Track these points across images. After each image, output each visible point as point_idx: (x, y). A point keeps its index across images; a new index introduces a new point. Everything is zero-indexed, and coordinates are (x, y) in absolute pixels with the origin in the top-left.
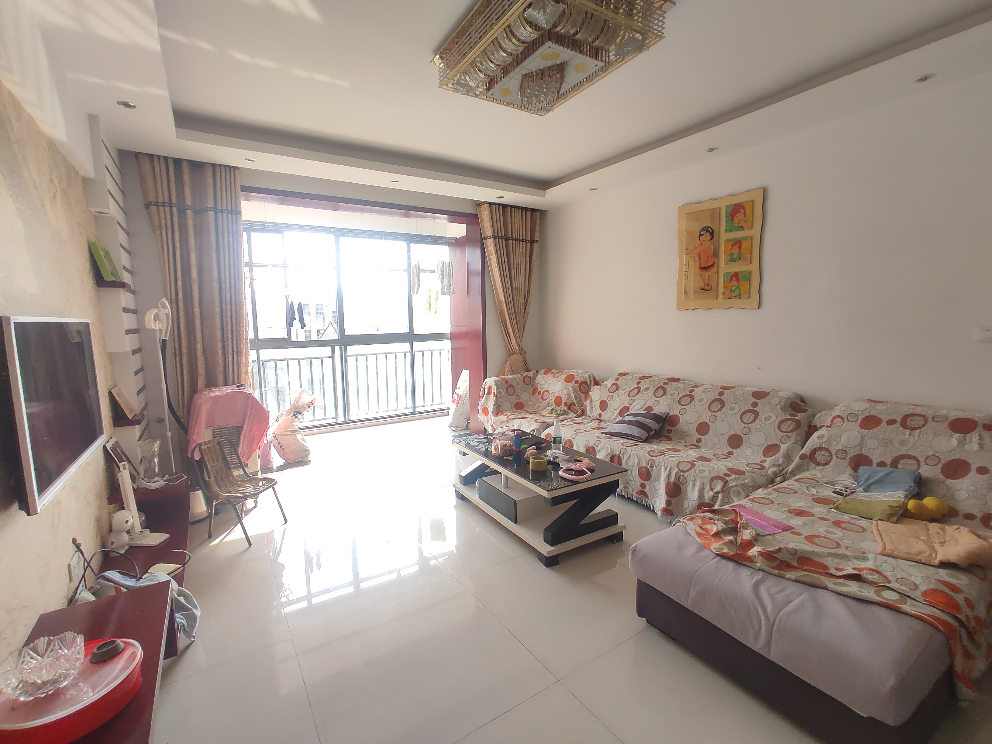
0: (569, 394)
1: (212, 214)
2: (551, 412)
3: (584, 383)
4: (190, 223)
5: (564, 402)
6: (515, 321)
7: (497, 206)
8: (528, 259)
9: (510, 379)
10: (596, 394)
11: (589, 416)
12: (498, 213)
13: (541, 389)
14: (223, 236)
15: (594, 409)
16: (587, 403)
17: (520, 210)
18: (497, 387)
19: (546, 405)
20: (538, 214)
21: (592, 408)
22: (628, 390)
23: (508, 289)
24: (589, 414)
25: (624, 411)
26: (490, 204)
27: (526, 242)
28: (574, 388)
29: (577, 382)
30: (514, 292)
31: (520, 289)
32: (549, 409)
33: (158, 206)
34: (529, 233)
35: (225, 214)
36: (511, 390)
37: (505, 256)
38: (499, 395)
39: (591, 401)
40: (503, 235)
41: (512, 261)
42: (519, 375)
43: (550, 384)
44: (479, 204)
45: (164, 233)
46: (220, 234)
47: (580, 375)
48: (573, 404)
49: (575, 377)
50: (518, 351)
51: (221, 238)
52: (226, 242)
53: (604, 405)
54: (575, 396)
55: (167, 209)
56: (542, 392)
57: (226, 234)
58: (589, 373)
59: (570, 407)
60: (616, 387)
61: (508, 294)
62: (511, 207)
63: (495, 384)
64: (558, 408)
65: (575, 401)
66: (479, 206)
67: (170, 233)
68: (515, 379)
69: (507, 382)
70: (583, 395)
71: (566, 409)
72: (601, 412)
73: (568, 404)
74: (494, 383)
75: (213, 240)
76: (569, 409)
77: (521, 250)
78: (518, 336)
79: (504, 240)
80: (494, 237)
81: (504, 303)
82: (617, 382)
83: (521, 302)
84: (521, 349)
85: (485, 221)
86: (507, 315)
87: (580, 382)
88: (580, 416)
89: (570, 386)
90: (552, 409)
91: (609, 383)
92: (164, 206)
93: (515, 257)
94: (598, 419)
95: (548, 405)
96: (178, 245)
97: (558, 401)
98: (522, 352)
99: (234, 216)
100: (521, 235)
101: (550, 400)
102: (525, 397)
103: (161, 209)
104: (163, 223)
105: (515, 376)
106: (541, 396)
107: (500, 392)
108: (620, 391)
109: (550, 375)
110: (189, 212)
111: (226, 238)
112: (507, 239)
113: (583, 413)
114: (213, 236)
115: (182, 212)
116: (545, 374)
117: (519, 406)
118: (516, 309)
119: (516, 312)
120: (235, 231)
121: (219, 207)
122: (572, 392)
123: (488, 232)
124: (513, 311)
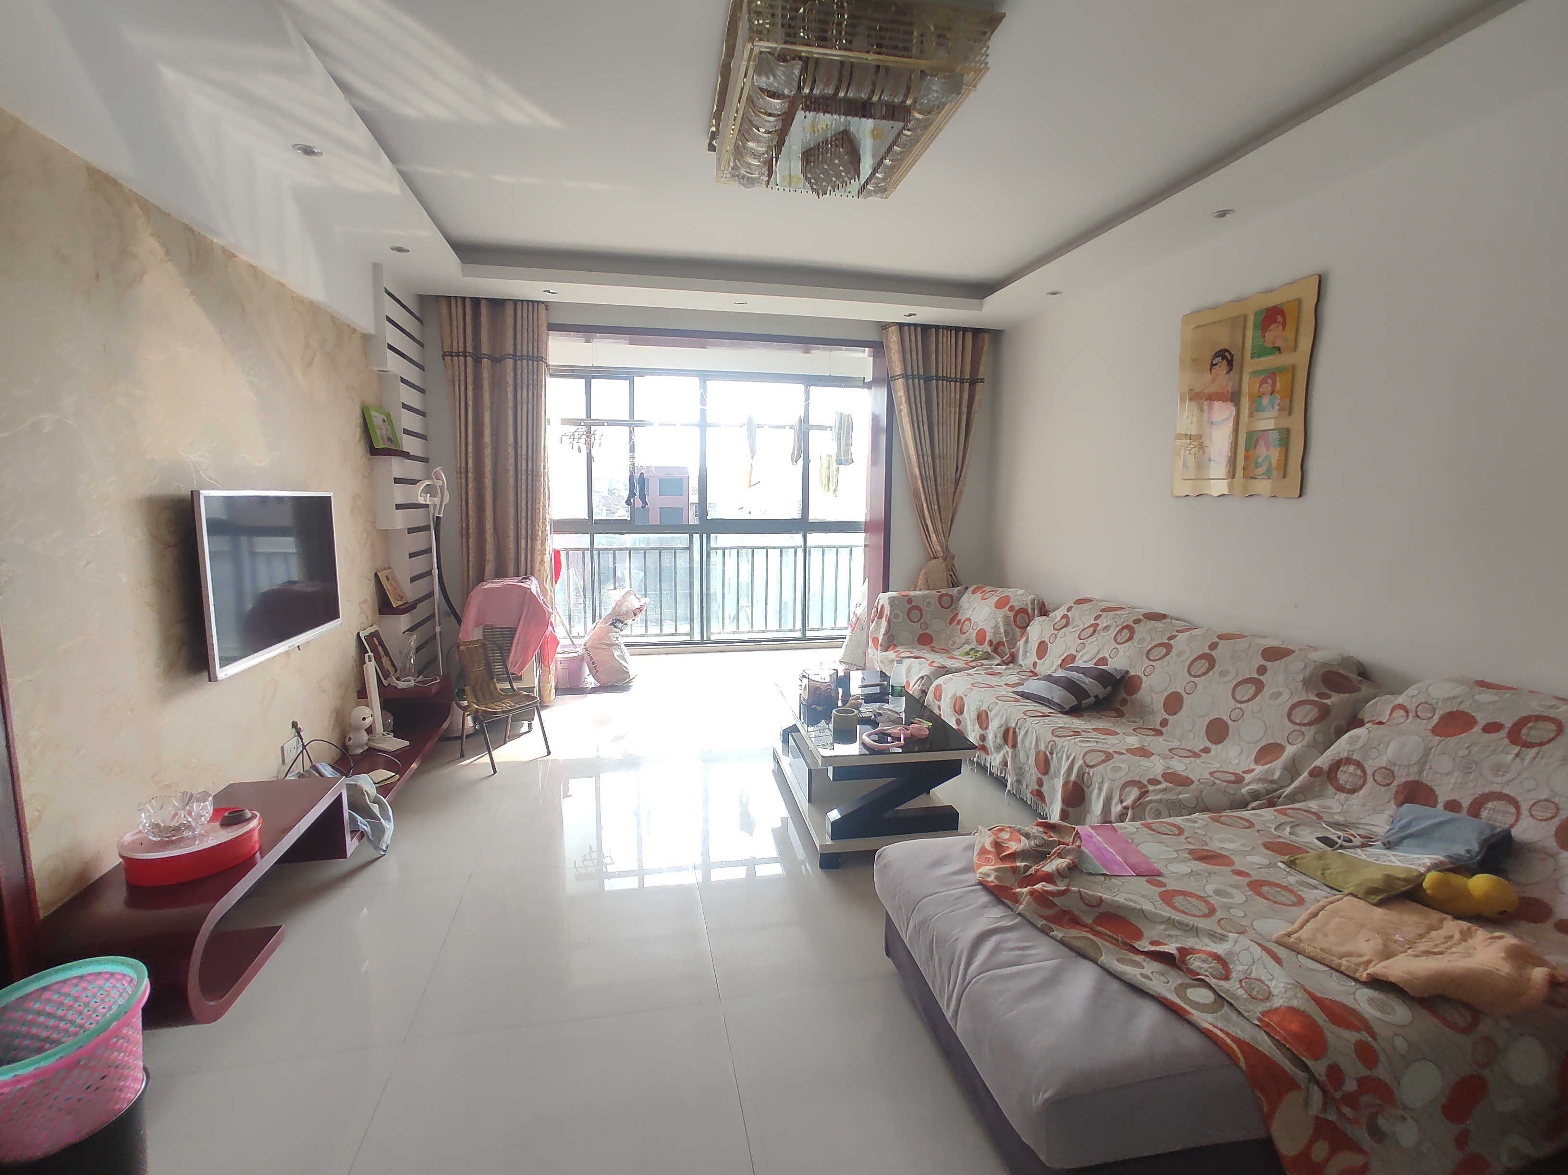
0: (996, 627)
1: (510, 362)
2: (967, 654)
3: (1024, 611)
4: (486, 375)
5: (988, 639)
6: (936, 507)
7: (912, 328)
8: (965, 410)
9: (916, 596)
10: (1037, 629)
11: (1021, 665)
12: (913, 339)
13: (962, 617)
14: (522, 388)
15: (1028, 654)
16: (1021, 643)
17: (953, 332)
18: (891, 606)
19: (964, 641)
20: (987, 336)
21: (1026, 652)
22: (1081, 627)
23: (925, 457)
24: (1020, 662)
25: (1067, 662)
26: (901, 325)
27: (962, 381)
28: (1006, 617)
29: (1012, 608)
30: (937, 461)
31: (949, 456)
32: (967, 648)
33: (452, 356)
34: (968, 368)
35: (525, 362)
36: (915, 614)
37: (924, 406)
38: (894, 620)
39: (1027, 642)
40: (921, 373)
41: (935, 413)
42: (934, 592)
43: (975, 608)
44: (884, 326)
45: (457, 387)
46: (519, 387)
47: (1019, 598)
48: (1000, 643)
49: (1011, 600)
50: (941, 554)
51: (519, 391)
52: (525, 396)
53: (1042, 649)
54: (1005, 631)
55: (462, 358)
56: (962, 621)
57: (525, 386)
58: (1033, 596)
59: (997, 647)
60: (1067, 621)
61: (926, 464)
62: (937, 327)
63: (890, 603)
64: (980, 648)
65: (1004, 640)
66: (886, 329)
67: (462, 388)
68: (924, 597)
69: (910, 601)
70: (1018, 630)
71: (989, 649)
72: (1037, 660)
73: (995, 643)
74: (887, 601)
75: (510, 395)
76: (995, 650)
77: (953, 395)
78: (941, 530)
79: (922, 381)
80: (905, 376)
81: (919, 478)
82: (1069, 614)
83: (949, 478)
84: (946, 550)
85: (893, 351)
86: (923, 497)
87: (1017, 609)
88: (1007, 664)
89: (1000, 614)
90: (971, 650)
91: (1058, 614)
92: (458, 356)
93: (941, 407)
94: (1031, 671)
95: (967, 642)
96: (470, 403)
97: (981, 636)
98: (948, 555)
99: (535, 363)
100: (953, 371)
101: (970, 634)
102: (936, 626)
103: (456, 358)
104: (457, 378)
105: (926, 592)
106: (959, 626)
107: (896, 616)
108: (1070, 628)
109: (979, 595)
110: (485, 361)
111: (525, 391)
112: (928, 380)
113: (1013, 659)
114: (510, 389)
115: (478, 361)
116: (973, 593)
117: (925, 640)
118: (939, 488)
119: (940, 492)
120: (535, 382)
121: (519, 354)
122: (1001, 624)
123: (898, 370)
124: (934, 492)
